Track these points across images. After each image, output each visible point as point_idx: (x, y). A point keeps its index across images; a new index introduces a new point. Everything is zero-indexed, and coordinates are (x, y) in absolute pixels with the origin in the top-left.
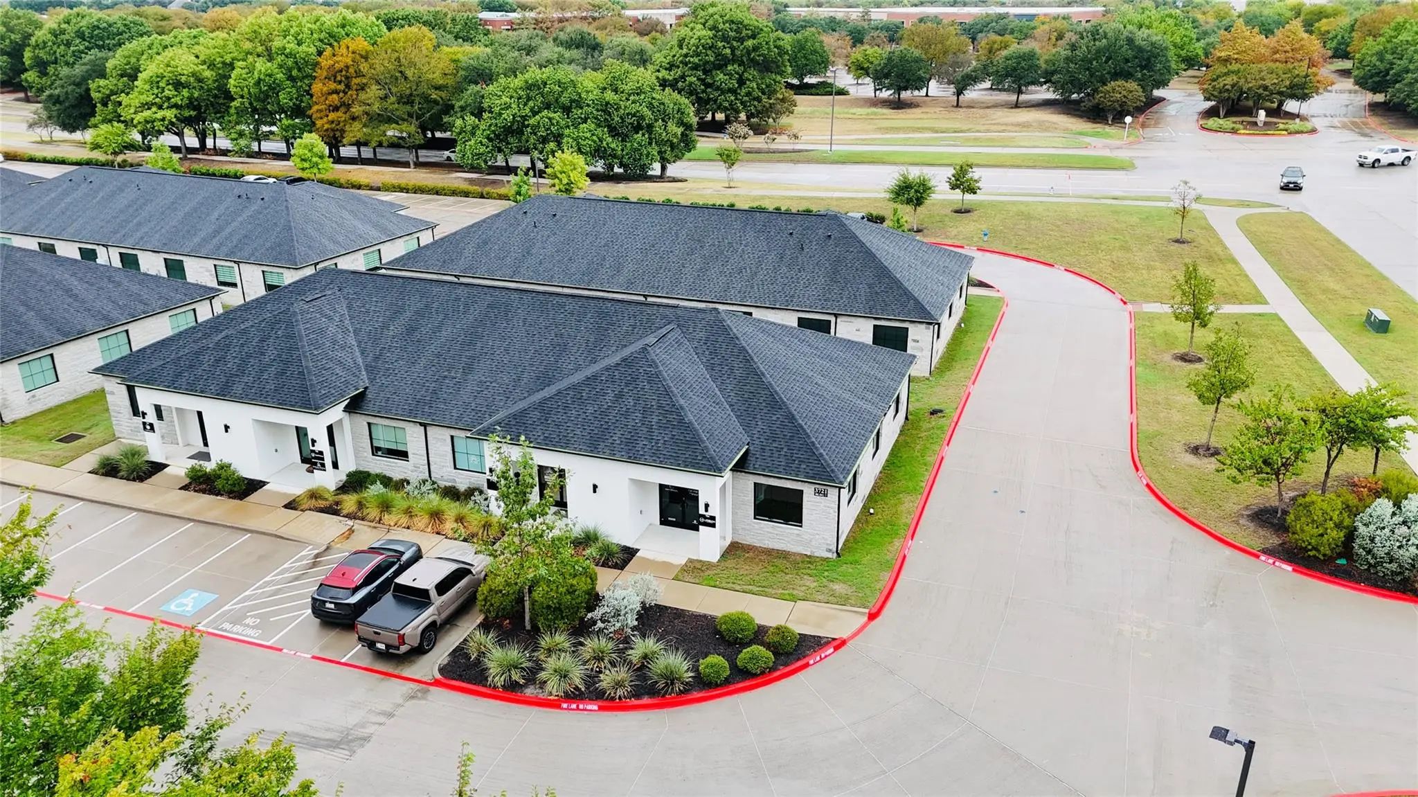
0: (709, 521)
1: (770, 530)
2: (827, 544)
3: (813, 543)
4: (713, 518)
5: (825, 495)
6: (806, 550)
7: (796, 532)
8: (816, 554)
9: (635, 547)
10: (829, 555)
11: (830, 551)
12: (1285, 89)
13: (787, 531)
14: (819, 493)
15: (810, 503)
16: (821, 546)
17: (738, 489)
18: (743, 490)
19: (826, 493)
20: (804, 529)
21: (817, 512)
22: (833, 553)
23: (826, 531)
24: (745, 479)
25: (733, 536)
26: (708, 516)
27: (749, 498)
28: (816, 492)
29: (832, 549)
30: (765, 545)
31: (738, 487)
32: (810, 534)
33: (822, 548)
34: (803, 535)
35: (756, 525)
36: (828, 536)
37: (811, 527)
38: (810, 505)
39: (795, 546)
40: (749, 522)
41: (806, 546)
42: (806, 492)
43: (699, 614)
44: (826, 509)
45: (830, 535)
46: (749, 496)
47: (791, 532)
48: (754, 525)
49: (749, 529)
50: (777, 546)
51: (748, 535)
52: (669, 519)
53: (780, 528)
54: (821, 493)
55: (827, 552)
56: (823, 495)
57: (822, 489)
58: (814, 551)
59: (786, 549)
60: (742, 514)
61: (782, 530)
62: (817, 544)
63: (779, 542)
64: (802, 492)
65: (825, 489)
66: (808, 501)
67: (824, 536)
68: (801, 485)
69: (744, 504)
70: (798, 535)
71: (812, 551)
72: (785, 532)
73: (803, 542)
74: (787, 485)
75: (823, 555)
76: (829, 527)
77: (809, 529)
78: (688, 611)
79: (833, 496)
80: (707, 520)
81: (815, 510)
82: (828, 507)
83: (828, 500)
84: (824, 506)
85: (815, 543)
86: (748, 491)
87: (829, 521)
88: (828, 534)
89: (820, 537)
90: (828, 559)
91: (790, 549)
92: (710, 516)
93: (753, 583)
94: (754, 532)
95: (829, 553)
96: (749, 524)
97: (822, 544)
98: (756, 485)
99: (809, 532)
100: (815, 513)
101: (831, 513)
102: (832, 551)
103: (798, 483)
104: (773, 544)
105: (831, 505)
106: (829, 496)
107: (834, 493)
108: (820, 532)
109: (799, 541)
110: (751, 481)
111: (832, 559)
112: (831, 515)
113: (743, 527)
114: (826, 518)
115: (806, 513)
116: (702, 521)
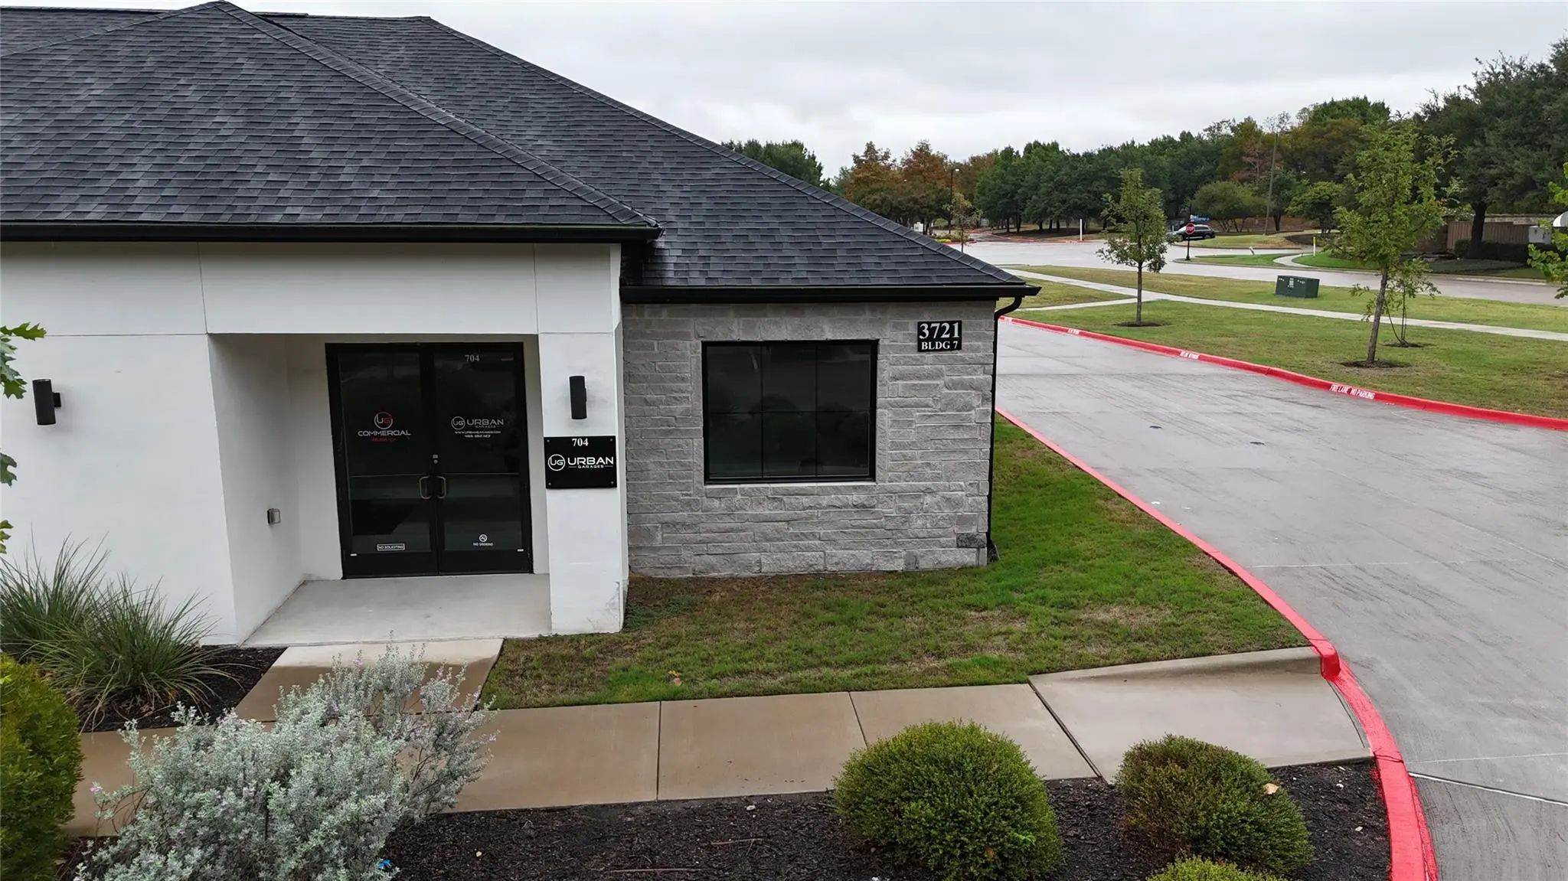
0: (590, 462)
1: (766, 511)
2: (962, 521)
3: (917, 524)
4: (603, 446)
5: (955, 345)
6: (890, 556)
7: (855, 498)
8: (925, 564)
9: (263, 642)
10: (968, 557)
11: (965, 542)
12: (932, 203)
13: (825, 501)
14: (930, 340)
15: (900, 382)
16: (941, 532)
17: (645, 379)
18: (662, 380)
19: (956, 335)
20: (882, 481)
21: (927, 411)
22: (978, 549)
23: (957, 475)
24: (667, 336)
25: (631, 561)
26: (584, 438)
27: (685, 406)
28: (921, 337)
29: (973, 530)
30: (748, 567)
31: (644, 372)
32: (901, 495)
33: (940, 536)
34: (880, 505)
35: (716, 503)
36: (963, 491)
37: (904, 469)
38: (900, 389)
39: (852, 549)
40: (689, 495)
41: (888, 542)
42: (886, 342)
43: (687, 805)
44: (958, 395)
45: (970, 484)
46: (687, 397)
47: (839, 504)
48: (707, 502)
49: (688, 521)
50: (790, 564)
51: (686, 543)
52: (379, 548)
53: (797, 494)
54: (939, 339)
55: (958, 547)
56: (946, 346)
57: (941, 323)
58: (917, 552)
59: (822, 568)
60: (660, 470)
61: (805, 500)
62: (924, 526)
63: (795, 546)
64: (874, 344)
65: (951, 323)
66: (897, 376)
67: (948, 494)
68: (871, 321)
69: (670, 432)
70: (864, 506)
71: (909, 554)
72: (819, 507)
73: (878, 528)
74: (823, 331)
75: (944, 558)
76: (964, 458)
77: (899, 477)
78: (624, 806)
79: (976, 343)
80: (577, 460)
81: (917, 405)
82: (962, 385)
83: (963, 360)
84: (950, 385)
85: (920, 522)
86: (683, 380)
87: (966, 437)
88: (962, 483)
89: (938, 498)
90: (964, 569)
91: (837, 564)
92: (590, 438)
93: (812, 658)
94: (708, 526)
95: (967, 547)
96: (688, 504)
97: (940, 523)
98: (709, 348)
99: (898, 489)
100: (920, 416)
101: (972, 408)
102: (974, 539)
103: (862, 318)
104: (773, 561)
105: (974, 377)
106: (964, 343)
107: (983, 330)
108: (933, 479)
109: (864, 528)
110: (692, 335)
111: (978, 566)
112: (973, 412)
113: (667, 517)
114: (957, 427)
115: (888, 422)
116: (557, 467)
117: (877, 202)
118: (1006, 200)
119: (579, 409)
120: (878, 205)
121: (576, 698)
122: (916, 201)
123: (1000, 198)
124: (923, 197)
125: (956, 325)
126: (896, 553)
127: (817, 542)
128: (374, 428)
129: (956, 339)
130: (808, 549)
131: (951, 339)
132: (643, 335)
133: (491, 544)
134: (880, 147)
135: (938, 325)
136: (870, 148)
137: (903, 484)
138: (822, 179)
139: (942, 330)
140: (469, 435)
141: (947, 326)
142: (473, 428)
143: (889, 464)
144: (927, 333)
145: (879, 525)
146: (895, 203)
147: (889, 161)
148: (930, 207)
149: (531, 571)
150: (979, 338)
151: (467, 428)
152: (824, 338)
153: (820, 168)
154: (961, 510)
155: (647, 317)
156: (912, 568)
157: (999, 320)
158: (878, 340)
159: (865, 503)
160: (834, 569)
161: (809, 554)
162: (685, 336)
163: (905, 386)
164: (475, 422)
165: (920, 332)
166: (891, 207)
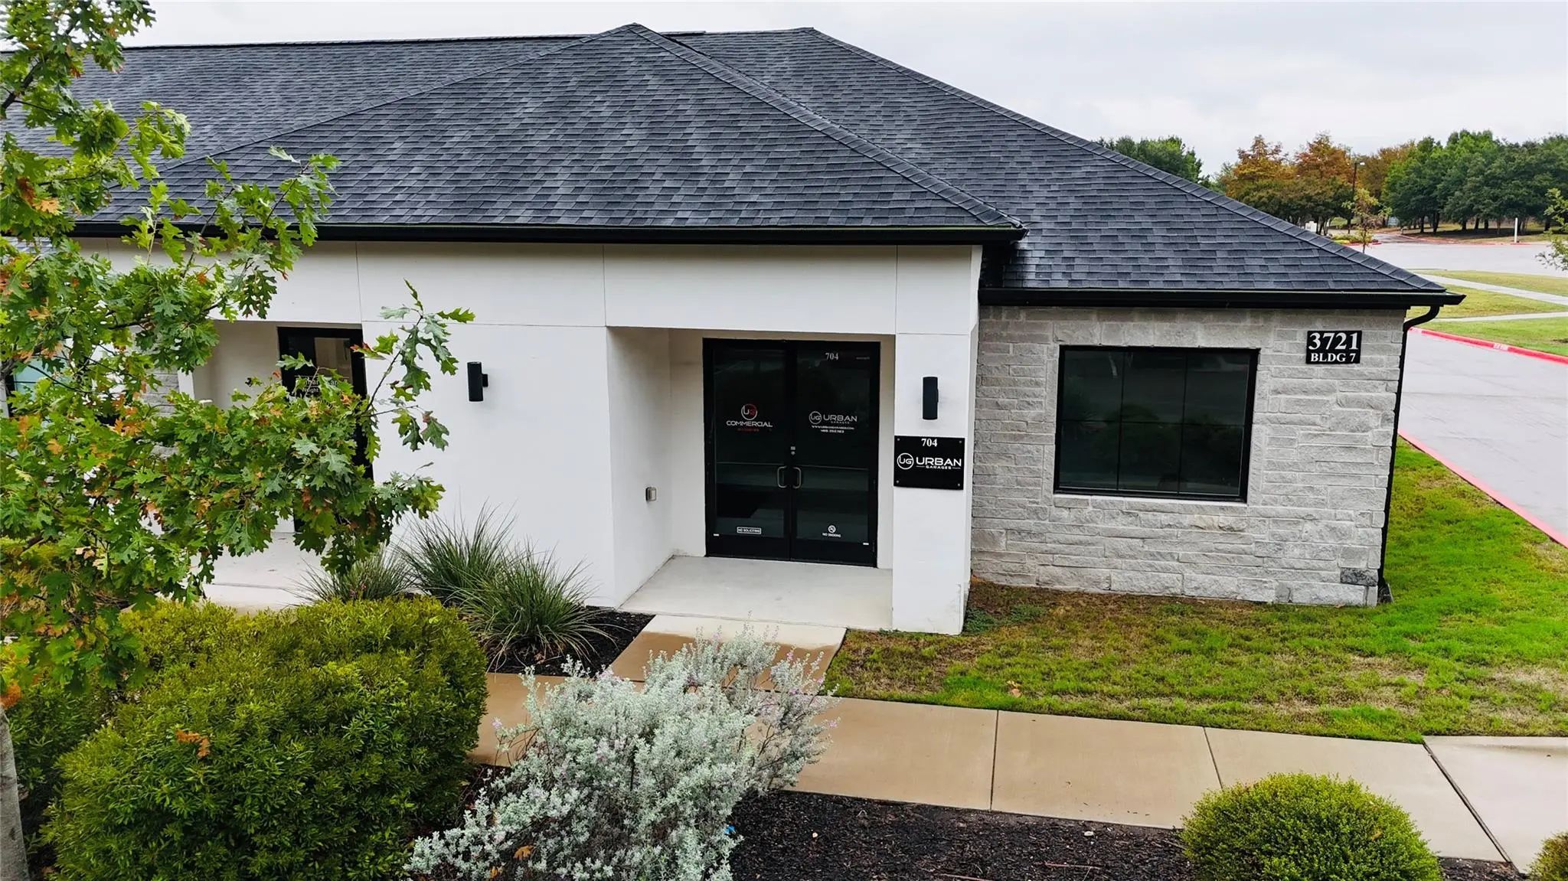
0: (937, 463)
1: (1120, 525)
2: (1348, 553)
3: (1293, 554)
4: (952, 447)
5: (1352, 357)
6: (1259, 585)
7: (1223, 519)
8: (1299, 598)
9: (636, 608)
10: (1354, 595)
11: (1352, 577)
12: (1330, 200)
13: (1187, 520)
14: (1320, 351)
15: (1283, 396)
16: (1322, 564)
17: (998, 382)
18: (1015, 383)
19: (1354, 347)
20: (1254, 503)
21: (1313, 430)
22: (1367, 586)
23: (1345, 503)
24: (1022, 339)
25: (973, 565)
26: (933, 439)
27: (1038, 411)
28: (1311, 348)
29: (1361, 566)
30: (1097, 583)
31: (996, 374)
32: (1277, 520)
33: (1321, 569)
34: (1251, 530)
35: (1065, 513)
36: (1352, 521)
37: (1284, 491)
38: (1283, 405)
39: (1214, 575)
40: (1037, 503)
41: (1257, 570)
42: (1269, 352)
43: (1021, 820)
44: (1352, 414)
45: (1362, 514)
46: (1041, 403)
47: (1202, 525)
48: (1055, 512)
49: (1034, 529)
50: (1143, 584)
51: (1031, 552)
52: (739, 530)
53: (1154, 511)
54: (1333, 350)
55: (1342, 582)
56: (1341, 359)
57: (1337, 333)
58: (1293, 584)
59: (1178, 591)
60: (1009, 476)
61: (1163, 517)
62: (1302, 557)
63: (1151, 566)
64: (1253, 355)
65: (1349, 334)
66: (1279, 390)
67: (1334, 523)
68: (1251, 329)
69: (1022, 437)
70: (1231, 529)
71: (1282, 586)
72: (1179, 526)
73: (1246, 554)
74: (1195, 337)
75: (1323, 594)
76: (1356, 484)
77: (1276, 501)
78: (957, 811)
79: (1379, 356)
80: (925, 460)
81: (1301, 423)
82: (1359, 403)
83: (1361, 375)
84: (1343, 402)
85: (1297, 551)
86: (1037, 384)
87: (1359, 460)
88: (1351, 512)
89: (1321, 526)
90: (1348, 608)
91: (1197, 588)
92: (939, 439)
93: (1162, 687)
94: (1056, 537)
95: (1352, 583)
96: (1035, 512)
97: (1322, 554)
98: (1067, 353)
99: (1274, 513)
100: (1303, 435)
101: (1368, 429)
102: (1361, 575)
103: (1242, 324)
104: (1125, 579)
105: (1373, 394)
106: (1363, 356)
107: (1387, 342)
108: (1316, 504)
109: (1229, 552)
110: (1051, 338)
111: (1365, 606)
112: (1369, 433)
113: (1012, 524)
114: (1349, 448)
115: (1265, 439)
116: (906, 465)
117: (1264, 199)
118: (1422, 197)
119: (930, 410)
120: (1264, 203)
121: (912, 695)
122: (1309, 198)
123: (1414, 194)
124: (1318, 194)
125: (1355, 336)
126: (1266, 582)
127: (1176, 564)
128: (740, 419)
129: (1353, 351)
130: (1166, 570)
131: (1348, 351)
132: (1000, 338)
133: (839, 536)
134: (1271, 143)
135: (1332, 335)
136: (1259, 142)
137: (1280, 508)
138: (1200, 176)
139: (1337, 340)
140: (825, 429)
141: (1344, 337)
142: (828, 424)
143: (1264, 485)
144: (1318, 343)
145: (1248, 551)
146: (1284, 201)
147: (1280, 156)
148: (1326, 205)
149: (875, 565)
150: (1382, 350)
151: (823, 423)
152: (1196, 346)
153: (1199, 165)
154: (1348, 542)
155: (1003, 319)
156: (1284, 601)
157: (1409, 332)
158: (1259, 350)
159: (1233, 526)
160: (1193, 594)
161: (1165, 575)
162: (1043, 340)
163: (1287, 401)
164: (830, 417)
165: (1310, 341)
166: (1280, 205)
